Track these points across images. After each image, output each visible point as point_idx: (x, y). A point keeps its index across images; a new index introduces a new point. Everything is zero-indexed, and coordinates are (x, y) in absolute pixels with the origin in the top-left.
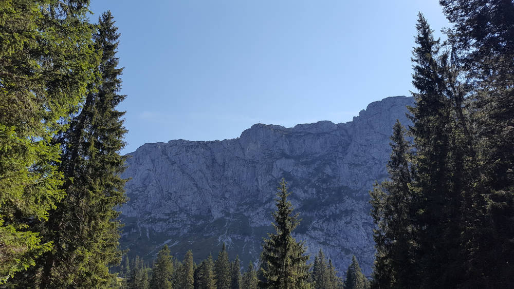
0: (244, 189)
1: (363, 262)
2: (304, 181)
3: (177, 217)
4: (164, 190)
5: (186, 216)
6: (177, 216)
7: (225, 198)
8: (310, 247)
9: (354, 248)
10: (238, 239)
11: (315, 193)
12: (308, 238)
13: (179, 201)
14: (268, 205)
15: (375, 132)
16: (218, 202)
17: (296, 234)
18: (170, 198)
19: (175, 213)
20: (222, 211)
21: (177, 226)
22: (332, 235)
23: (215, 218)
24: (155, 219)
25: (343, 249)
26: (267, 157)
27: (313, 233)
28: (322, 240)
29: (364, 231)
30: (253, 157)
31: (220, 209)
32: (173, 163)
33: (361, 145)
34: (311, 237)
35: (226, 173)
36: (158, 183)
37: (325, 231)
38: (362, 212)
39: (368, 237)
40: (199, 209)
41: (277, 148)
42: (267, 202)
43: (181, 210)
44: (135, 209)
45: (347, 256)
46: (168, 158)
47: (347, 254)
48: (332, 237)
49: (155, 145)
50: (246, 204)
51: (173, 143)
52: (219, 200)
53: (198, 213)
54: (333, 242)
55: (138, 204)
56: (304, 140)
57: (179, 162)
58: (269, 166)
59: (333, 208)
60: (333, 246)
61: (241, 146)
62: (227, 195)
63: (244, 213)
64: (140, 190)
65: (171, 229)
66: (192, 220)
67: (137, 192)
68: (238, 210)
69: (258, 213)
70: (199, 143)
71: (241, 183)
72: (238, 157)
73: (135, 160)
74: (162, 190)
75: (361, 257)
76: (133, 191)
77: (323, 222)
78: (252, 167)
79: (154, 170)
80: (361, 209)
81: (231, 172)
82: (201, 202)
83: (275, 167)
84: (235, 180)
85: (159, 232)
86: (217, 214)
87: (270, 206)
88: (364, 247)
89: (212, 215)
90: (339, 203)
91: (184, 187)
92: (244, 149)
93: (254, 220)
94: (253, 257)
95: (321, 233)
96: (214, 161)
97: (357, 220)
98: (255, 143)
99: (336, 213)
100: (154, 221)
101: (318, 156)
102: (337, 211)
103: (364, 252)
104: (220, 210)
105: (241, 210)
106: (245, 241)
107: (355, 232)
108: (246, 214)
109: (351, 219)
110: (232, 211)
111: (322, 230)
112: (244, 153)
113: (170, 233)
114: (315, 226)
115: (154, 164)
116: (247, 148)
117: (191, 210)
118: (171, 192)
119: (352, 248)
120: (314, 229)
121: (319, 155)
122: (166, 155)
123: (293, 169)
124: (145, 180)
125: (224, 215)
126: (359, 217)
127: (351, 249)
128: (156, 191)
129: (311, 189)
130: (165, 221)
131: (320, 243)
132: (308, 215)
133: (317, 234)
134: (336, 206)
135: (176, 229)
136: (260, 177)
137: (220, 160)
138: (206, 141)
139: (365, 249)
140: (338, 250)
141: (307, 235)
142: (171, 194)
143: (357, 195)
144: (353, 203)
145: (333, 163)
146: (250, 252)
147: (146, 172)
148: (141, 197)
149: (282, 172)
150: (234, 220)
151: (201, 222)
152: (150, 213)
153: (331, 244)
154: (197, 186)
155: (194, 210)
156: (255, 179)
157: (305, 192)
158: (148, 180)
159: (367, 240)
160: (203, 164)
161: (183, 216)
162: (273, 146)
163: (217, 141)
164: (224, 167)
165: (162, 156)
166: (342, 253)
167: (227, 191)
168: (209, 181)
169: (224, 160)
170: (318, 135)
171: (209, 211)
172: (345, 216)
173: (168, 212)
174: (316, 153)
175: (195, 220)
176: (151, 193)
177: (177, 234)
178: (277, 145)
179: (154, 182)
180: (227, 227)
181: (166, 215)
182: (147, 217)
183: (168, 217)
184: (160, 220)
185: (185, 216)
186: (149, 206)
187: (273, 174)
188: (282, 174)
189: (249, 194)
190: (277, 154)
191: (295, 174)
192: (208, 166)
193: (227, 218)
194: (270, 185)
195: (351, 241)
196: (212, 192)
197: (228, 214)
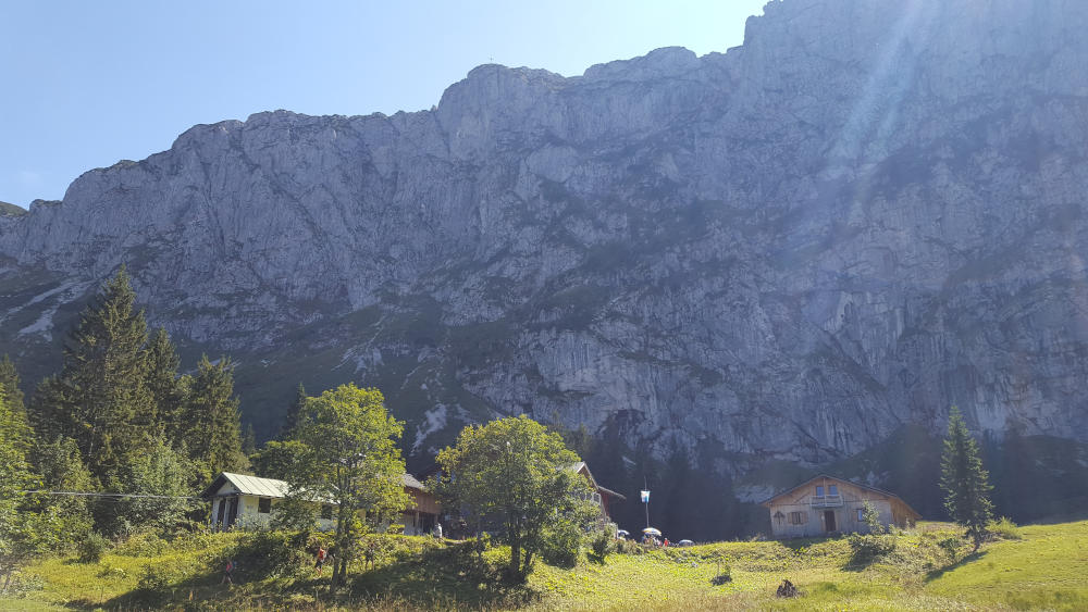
0: (443, 236)
1: (757, 409)
2: (598, 201)
3: (249, 304)
4: (228, 236)
5: (276, 303)
6: (251, 300)
7: (389, 260)
8: (597, 367)
9: (731, 369)
10: (401, 355)
11: (625, 225)
12: (592, 343)
13: (261, 264)
14: (497, 266)
15: (808, 55)
16: (369, 268)
17: (558, 332)
18: (236, 256)
19: (247, 293)
20: (374, 291)
21: (248, 326)
22: (665, 333)
23: (356, 307)
24: (195, 309)
25: (696, 369)
26: (504, 149)
27: (608, 329)
28: (635, 347)
29: (765, 316)
30: (471, 154)
31: (373, 285)
32: (253, 167)
33: (767, 91)
34: (601, 339)
35: (397, 197)
36: (213, 218)
37: (646, 322)
38: (763, 264)
39: (777, 336)
40: (314, 285)
41: (534, 124)
42: (493, 260)
43: (263, 287)
44: (145, 284)
45: (707, 391)
46: (244, 156)
47: (709, 385)
48: (664, 338)
49: (214, 128)
50: (441, 272)
51: (261, 121)
52: (370, 261)
53: (310, 294)
54: (667, 353)
55: (155, 272)
56: (609, 100)
57: (270, 165)
58: (509, 172)
59: (672, 258)
60: (667, 363)
61: (440, 126)
62: (395, 253)
63: (432, 295)
64: (168, 237)
65: (230, 335)
66: (292, 313)
67: (158, 243)
68: (419, 286)
69: (466, 291)
70: (328, 119)
71: (436, 221)
72: (429, 156)
73: (169, 169)
74: (223, 238)
75: (753, 394)
76: (148, 240)
77: (642, 298)
78: (467, 178)
79: (206, 187)
80: (759, 256)
81: (411, 195)
82: (321, 268)
83: (523, 171)
84: (421, 215)
85: (200, 340)
86: (361, 299)
87: (501, 271)
88: (764, 364)
89: (348, 302)
90: (691, 242)
91: (277, 229)
92: (448, 134)
93: (455, 310)
94: (429, 397)
95: (634, 328)
96: (368, 166)
97: (746, 287)
98: (476, 117)
99: (682, 268)
100: (191, 313)
101: (642, 137)
102: (686, 265)
103: (760, 379)
104: (371, 288)
105: (428, 288)
106: (420, 358)
107: (738, 320)
108: (438, 296)
109: (726, 284)
110: (405, 290)
111: (636, 320)
112: (448, 145)
113: (229, 344)
114: (618, 309)
115: (207, 174)
116: (456, 131)
117: (293, 288)
118: (242, 241)
119: (726, 368)
120: (614, 316)
121: (647, 135)
122: (240, 148)
123: (573, 174)
124: (182, 212)
125: (379, 299)
126: (752, 277)
127: (721, 371)
128: (204, 240)
129: (615, 216)
130: (217, 312)
131: (628, 356)
132: (600, 283)
133: (621, 329)
134: (683, 250)
135: (247, 334)
136: (483, 202)
137: (384, 168)
138: (348, 116)
139: (766, 371)
140: (681, 374)
141: (591, 333)
142: (241, 245)
143: (748, 222)
144: (734, 239)
145: (684, 151)
146: (424, 386)
147: (186, 192)
148: (167, 255)
149: (540, 182)
150: (405, 311)
151: (316, 316)
152: (184, 296)
153: (660, 357)
154: (312, 225)
155: (301, 287)
156: (473, 208)
157: (599, 226)
158: (188, 213)
159: (772, 343)
160: (333, 170)
161: (268, 301)
162: (523, 123)
163: (377, 116)
164: (395, 184)
165: (228, 151)
166: (692, 381)
167: (395, 242)
168: (349, 215)
169: (396, 165)
170: (648, 85)
171: (344, 291)
172: (707, 277)
173: (228, 290)
174: (639, 131)
175: (298, 313)
176: (191, 244)
177: (243, 348)
178: (533, 116)
179: (202, 217)
180: (379, 326)
181: (222, 297)
182: (177, 303)
183: (225, 304)
184: (205, 310)
185: (274, 299)
186: (185, 277)
187: (517, 190)
188: (540, 186)
189: (454, 250)
190: (531, 138)
191: (577, 188)
192: (349, 178)
193: (387, 307)
194: (506, 218)
195: (722, 346)
196: (352, 241)
197: (392, 298)
